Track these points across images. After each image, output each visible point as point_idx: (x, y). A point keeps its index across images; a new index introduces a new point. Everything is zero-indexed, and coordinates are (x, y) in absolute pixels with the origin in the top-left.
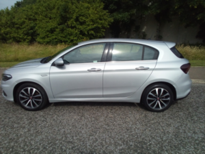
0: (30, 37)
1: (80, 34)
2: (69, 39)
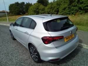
0: (56, 12)
1: (79, 9)
2: (71, 12)
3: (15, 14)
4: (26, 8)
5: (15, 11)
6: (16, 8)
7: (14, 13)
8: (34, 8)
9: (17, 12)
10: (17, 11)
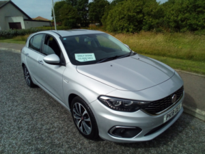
3: (66, 25)
4: (93, 12)
5: (68, 19)
6: (70, 11)
7: (64, 22)
8: (129, 10)
9: (71, 20)
10: (73, 18)
